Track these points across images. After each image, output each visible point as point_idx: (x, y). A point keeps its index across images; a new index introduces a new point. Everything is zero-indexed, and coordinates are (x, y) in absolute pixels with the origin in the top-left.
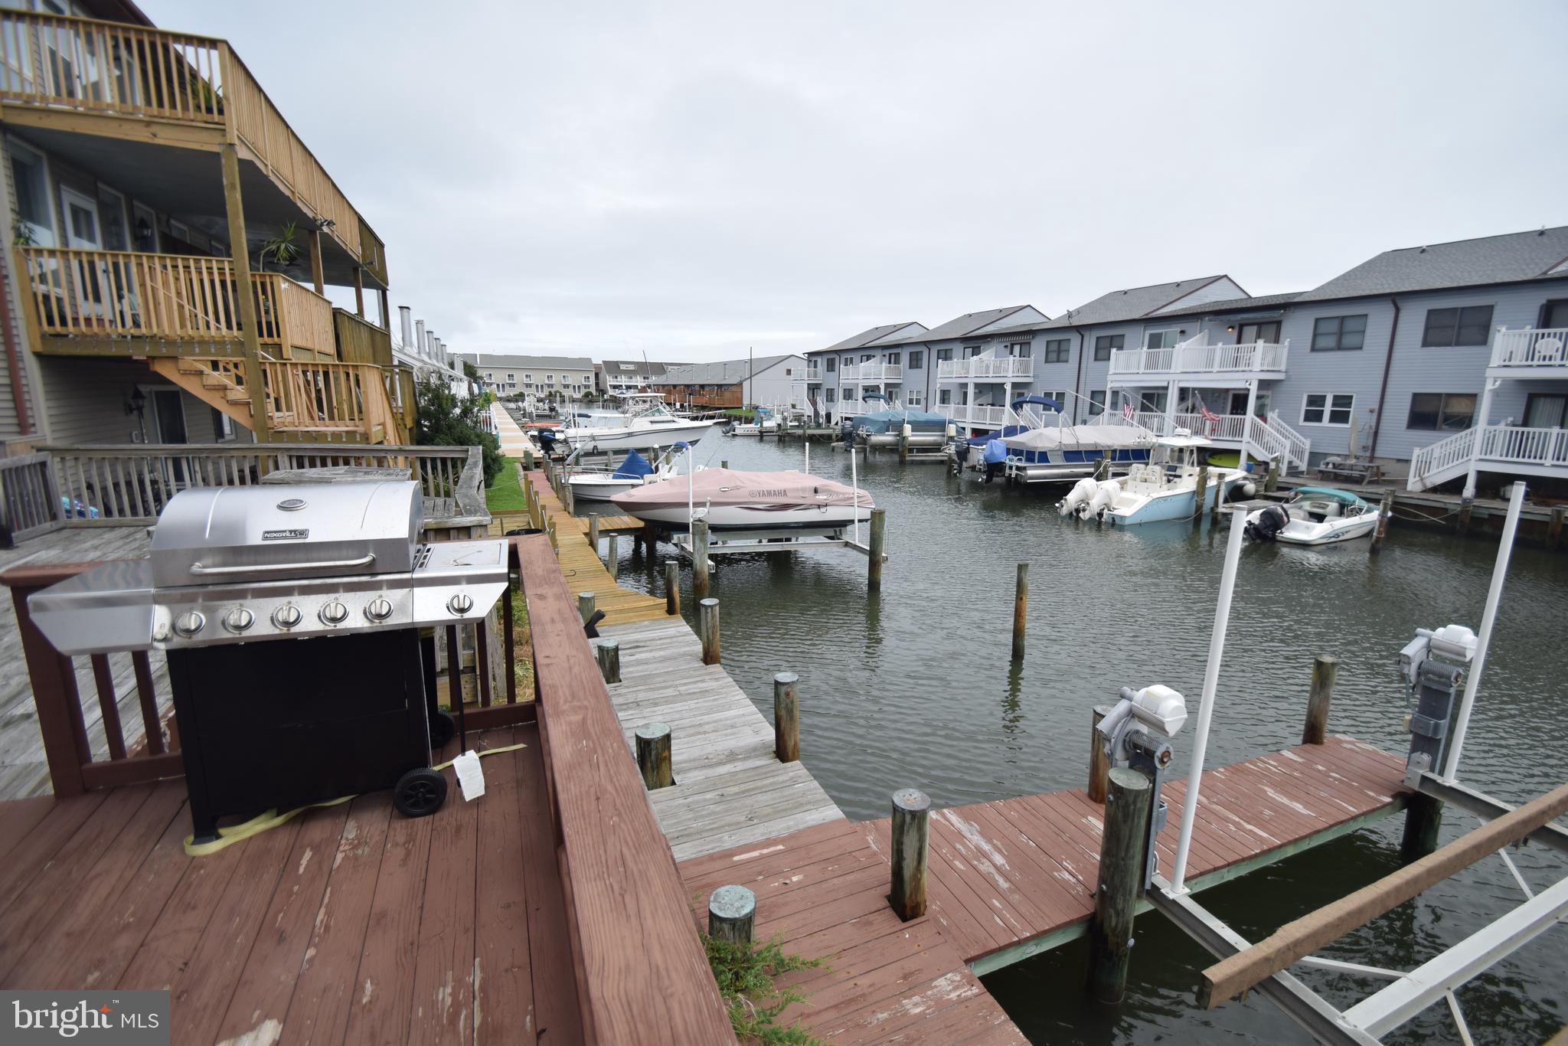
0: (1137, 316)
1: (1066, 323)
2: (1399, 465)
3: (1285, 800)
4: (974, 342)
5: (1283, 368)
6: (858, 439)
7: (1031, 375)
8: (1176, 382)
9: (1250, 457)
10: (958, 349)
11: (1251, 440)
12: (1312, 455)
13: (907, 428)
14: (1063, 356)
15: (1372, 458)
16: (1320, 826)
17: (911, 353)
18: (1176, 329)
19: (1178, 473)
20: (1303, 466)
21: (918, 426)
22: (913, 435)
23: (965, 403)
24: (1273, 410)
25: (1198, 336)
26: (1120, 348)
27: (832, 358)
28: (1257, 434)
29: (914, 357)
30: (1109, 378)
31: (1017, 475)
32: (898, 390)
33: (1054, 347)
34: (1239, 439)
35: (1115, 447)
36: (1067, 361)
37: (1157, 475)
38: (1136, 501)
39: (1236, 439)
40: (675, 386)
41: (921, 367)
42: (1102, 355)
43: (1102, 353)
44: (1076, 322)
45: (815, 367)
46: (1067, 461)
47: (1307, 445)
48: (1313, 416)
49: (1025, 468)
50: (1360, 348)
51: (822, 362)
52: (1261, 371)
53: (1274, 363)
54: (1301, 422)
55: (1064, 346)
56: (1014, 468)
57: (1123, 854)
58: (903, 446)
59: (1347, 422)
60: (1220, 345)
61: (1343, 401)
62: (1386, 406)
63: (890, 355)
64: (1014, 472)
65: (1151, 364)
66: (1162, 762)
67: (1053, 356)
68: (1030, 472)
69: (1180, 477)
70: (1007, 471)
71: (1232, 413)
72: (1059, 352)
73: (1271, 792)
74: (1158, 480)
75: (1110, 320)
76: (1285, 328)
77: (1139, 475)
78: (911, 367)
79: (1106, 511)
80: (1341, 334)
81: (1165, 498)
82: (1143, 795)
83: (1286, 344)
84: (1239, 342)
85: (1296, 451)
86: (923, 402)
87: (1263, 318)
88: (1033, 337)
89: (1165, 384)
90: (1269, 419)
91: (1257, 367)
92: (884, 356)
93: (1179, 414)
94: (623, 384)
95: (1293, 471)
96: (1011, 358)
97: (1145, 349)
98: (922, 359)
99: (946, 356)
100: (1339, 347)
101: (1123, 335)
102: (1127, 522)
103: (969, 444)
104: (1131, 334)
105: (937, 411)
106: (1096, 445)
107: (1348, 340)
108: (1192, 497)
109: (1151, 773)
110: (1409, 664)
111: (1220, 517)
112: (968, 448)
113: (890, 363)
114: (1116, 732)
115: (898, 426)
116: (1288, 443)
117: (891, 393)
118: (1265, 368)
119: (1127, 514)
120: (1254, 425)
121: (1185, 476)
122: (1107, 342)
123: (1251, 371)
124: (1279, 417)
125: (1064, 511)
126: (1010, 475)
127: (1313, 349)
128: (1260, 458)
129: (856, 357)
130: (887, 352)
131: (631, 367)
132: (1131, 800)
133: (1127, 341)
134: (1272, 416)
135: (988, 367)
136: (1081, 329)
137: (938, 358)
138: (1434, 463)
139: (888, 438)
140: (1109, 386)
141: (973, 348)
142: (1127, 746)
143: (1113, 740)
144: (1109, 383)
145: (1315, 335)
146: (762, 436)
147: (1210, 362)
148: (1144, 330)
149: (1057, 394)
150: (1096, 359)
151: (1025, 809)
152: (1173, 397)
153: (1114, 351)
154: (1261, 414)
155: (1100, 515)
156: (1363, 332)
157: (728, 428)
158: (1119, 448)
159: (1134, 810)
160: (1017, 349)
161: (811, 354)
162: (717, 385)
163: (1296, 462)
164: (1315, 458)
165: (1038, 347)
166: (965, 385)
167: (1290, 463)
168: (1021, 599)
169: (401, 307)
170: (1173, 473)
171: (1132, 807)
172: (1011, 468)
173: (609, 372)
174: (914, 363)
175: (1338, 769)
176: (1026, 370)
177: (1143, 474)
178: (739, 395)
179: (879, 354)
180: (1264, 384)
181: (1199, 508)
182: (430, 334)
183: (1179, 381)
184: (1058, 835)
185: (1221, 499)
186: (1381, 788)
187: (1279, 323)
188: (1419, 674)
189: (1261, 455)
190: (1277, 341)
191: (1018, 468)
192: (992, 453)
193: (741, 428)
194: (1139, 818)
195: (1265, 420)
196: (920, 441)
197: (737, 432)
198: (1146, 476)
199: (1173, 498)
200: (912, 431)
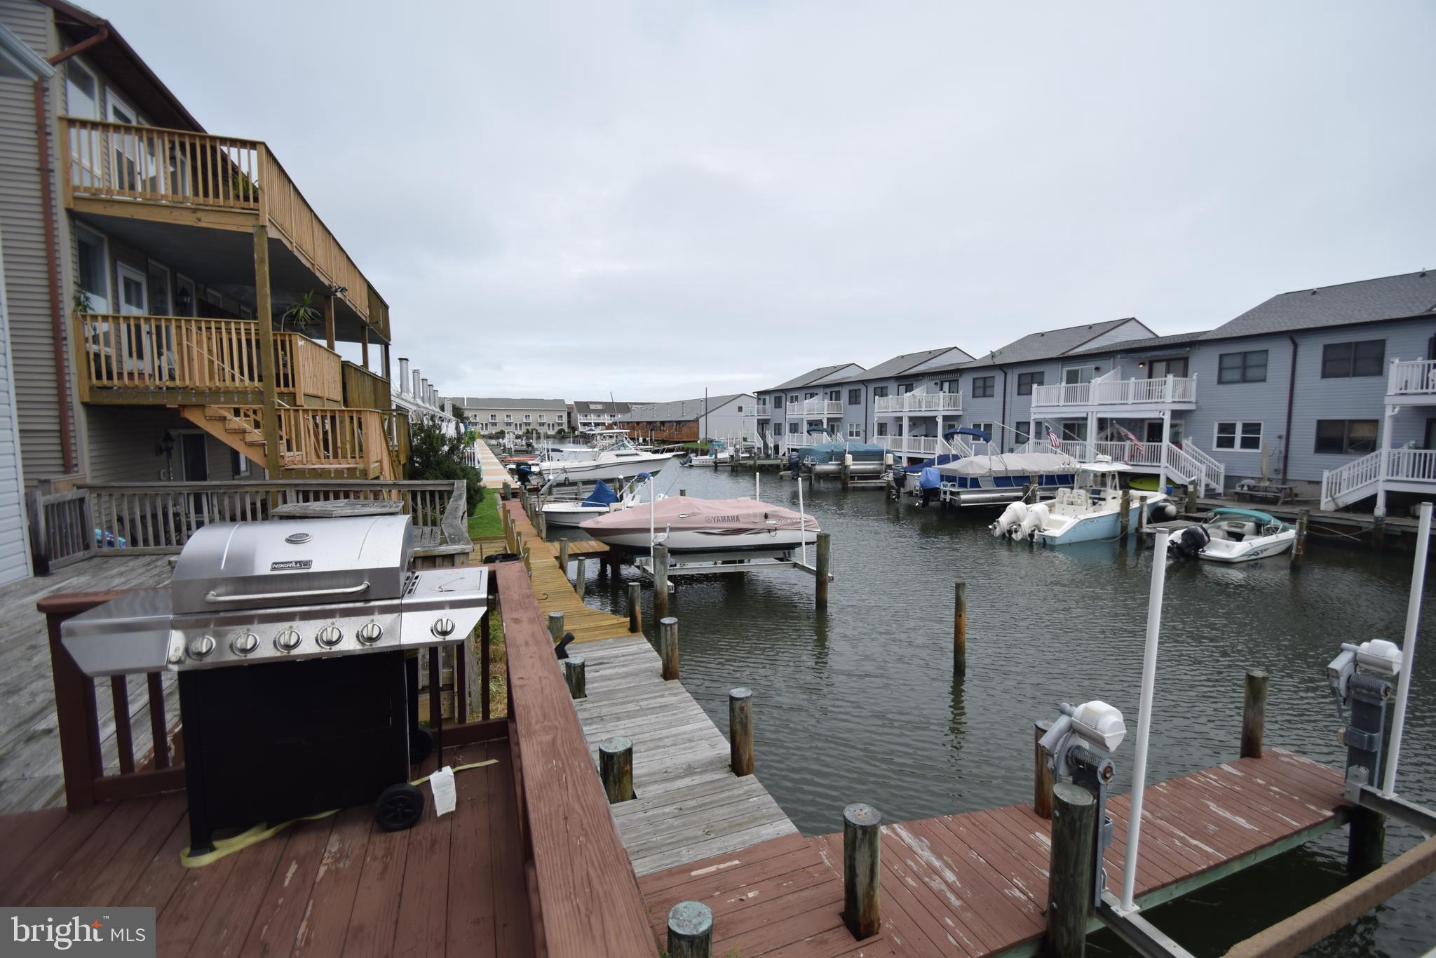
0: (1054, 355)
1: (990, 362)
2: (1311, 487)
3: (1227, 815)
4: (907, 381)
5: (1193, 399)
6: (804, 469)
7: (961, 408)
8: (1094, 413)
9: (1169, 480)
10: (892, 387)
11: (1168, 465)
12: (1227, 477)
13: (849, 458)
14: (988, 391)
15: (1284, 481)
16: (1265, 842)
17: (850, 391)
18: (1091, 366)
19: (1102, 495)
20: (1220, 489)
21: (858, 456)
22: (854, 464)
23: (901, 434)
24: (1187, 437)
25: (1112, 372)
26: (1041, 383)
27: (779, 396)
28: (1174, 460)
29: (853, 394)
30: (1032, 410)
31: (951, 499)
32: (839, 423)
33: (980, 383)
34: (1158, 464)
35: (1042, 473)
36: (992, 396)
37: (1083, 498)
38: (1063, 523)
39: (1155, 464)
40: (638, 423)
41: (859, 404)
42: (1024, 389)
43: (1023, 389)
44: (998, 361)
45: (764, 404)
46: (998, 486)
47: (1222, 469)
48: (1226, 442)
49: (958, 493)
50: (1264, 380)
51: (770, 401)
52: (1173, 402)
53: (1184, 395)
54: (1215, 448)
55: (989, 383)
56: (948, 493)
57: (1072, 871)
58: (845, 474)
59: (1257, 447)
60: (1133, 379)
61: (1253, 428)
62: (1294, 432)
63: (831, 393)
64: (948, 497)
65: (1070, 397)
66: (1105, 778)
67: (980, 391)
68: (963, 497)
69: (1104, 499)
70: (942, 496)
71: (1148, 441)
72: (985, 387)
73: (1213, 807)
74: (1084, 503)
75: (1029, 359)
76: (1193, 364)
77: (1065, 499)
78: (850, 403)
79: (1036, 532)
80: (1244, 368)
81: (1092, 520)
82: (1089, 812)
83: (1194, 377)
84: (1150, 376)
85: (1212, 475)
86: (862, 434)
87: (1170, 355)
88: (960, 375)
89: (1084, 415)
90: (1184, 445)
91: (1169, 399)
92: (826, 393)
93: (1099, 442)
94: (592, 422)
95: (1211, 493)
96: (941, 394)
97: (1064, 384)
98: (860, 396)
99: (882, 393)
100: (1244, 380)
101: (1043, 372)
102: (1057, 542)
103: (905, 472)
104: (1050, 372)
105: (876, 442)
106: (1023, 471)
107: (1251, 373)
108: (1117, 519)
109: (1095, 788)
110: (1338, 678)
111: (1144, 537)
112: (905, 476)
113: (831, 400)
114: (1058, 747)
115: (840, 456)
116: (1203, 468)
117: (833, 427)
118: (1177, 400)
119: (1057, 536)
120: (1170, 451)
121: (1109, 499)
122: (1028, 379)
123: (1163, 402)
124: (1193, 443)
125: (998, 532)
126: (945, 499)
127: (1220, 382)
128: (1178, 481)
129: (801, 395)
130: (828, 391)
131: (600, 407)
132: (1076, 816)
133: (1046, 378)
134: (1186, 442)
135: (920, 402)
136: (1004, 368)
137: (875, 395)
138: (1344, 485)
139: (831, 467)
140: (1032, 418)
141: (907, 385)
142: (1070, 762)
143: (1055, 756)
144: (1032, 415)
145: (1221, 370)
146: (716, 466)
147: (1125, 395)
148: (1062, 368)
149: (985, 425)
150: (1019, 394)
151: (973, 824)
152: (1092, 427)
153: (1035, 386)
154: (1176, 440)
155: (1031, 535)
156: (1265, 366)
157: (685, 460)
158: (1045, 474)
159: (1081, 825)
160: (946, 386)
161: (760, 393)
162: (676, 422)
163: (1213, 485)
164: (1230, 480)
165: (966, 384)
166: (900, 419)
167: (1207, 485)
168: (960, 616)
169: (400, 359)
170: (1098, 496)
171: (1078, 823)
172: (945, 493)
173: (580, 411)
174: (853, 399)
175: (1279, 783)
176: (956, 404)
177: (1069, 497)
178: (695, 430)
179: (821, 392)
180: (1176, 414)
181: (1124, 528)
182: (425, 382)
183: (1097, 412)
184: (1007, 851)
185: (1145, 521)
186: (1322, 801)
187: (1186, 360)
188: (1348, 688)
189: (1179, 478)
190: (1185, 375)
191: (952, 493)
192: (927, 480)
193: (697, 460)
194: (1085, 834)
195: (1180, 447)
196: (860, 469)
197: (694, 463)
198: (1072, 500)
199: (1099, 519)
200: (853, 460)
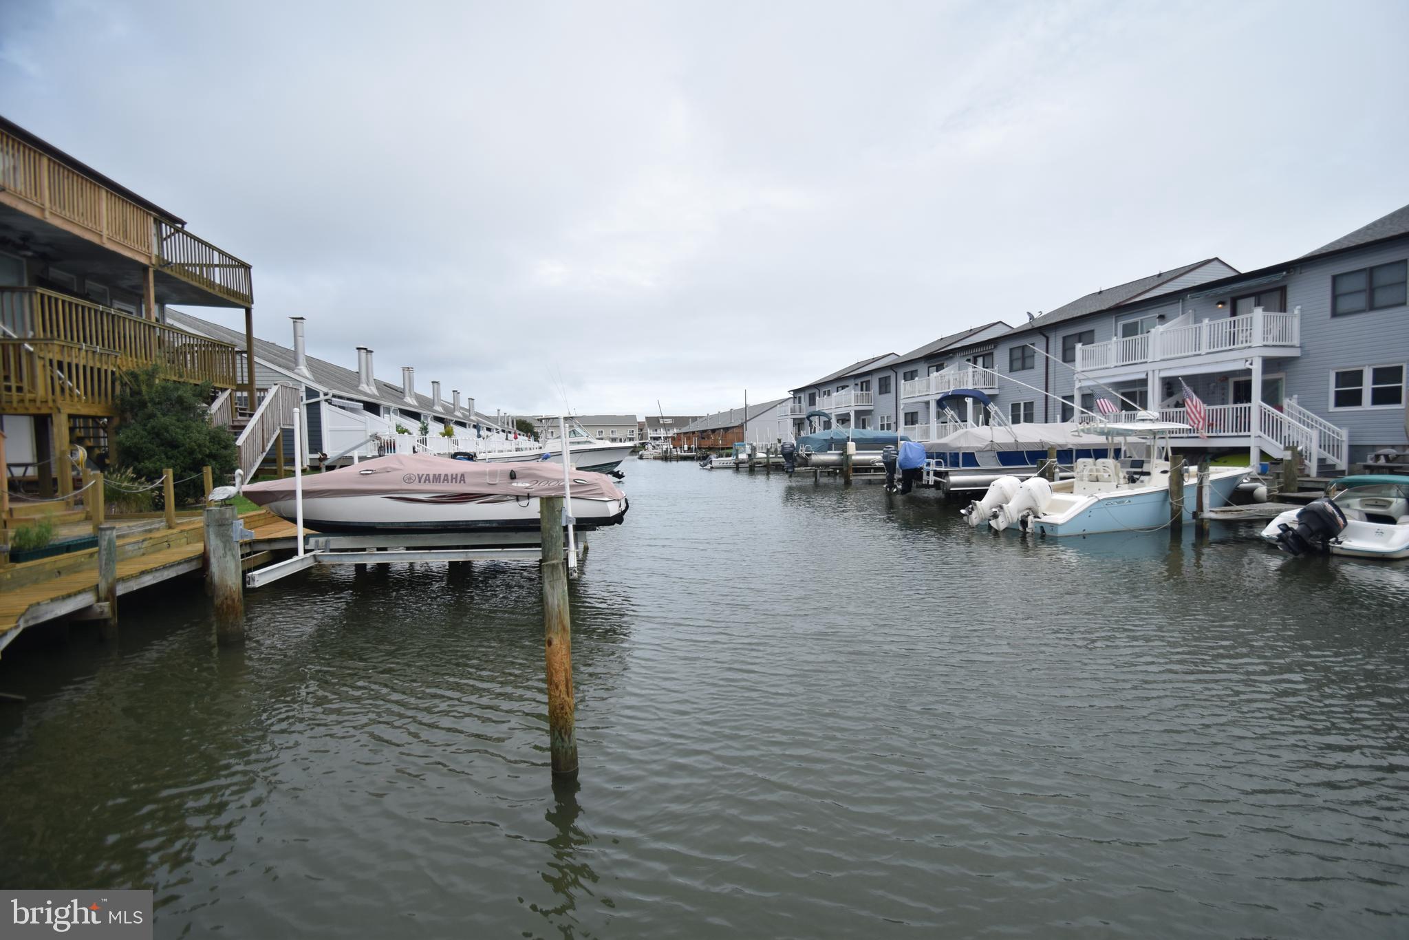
1: (1029, 327)
4: (936, 357)
5: (1296, 342)
7: (996, 386)
8: (1156, 372)
9: (1263, 455)
10: (922, 368)
11: (1262, 434)
12: (1353, 447)
13: (851, 447)
14: (1028, 362)
17: (880, 379)
18: (1154, 313)
19: (1145, 468)
21: (862, 444)
23: (928, 423)
24: (1290, 396)
25: (1181, 317)
26: (1086, 343)
27: (812, 392)
28: (1272, 427)
29: (883, 382)
30: (1078, 378)
31: (935, 481)
32: (869, 416)
33: (1018, 354)
34: (1247, 433)
35: (1070, 446)
36: (1033, 368)
37: (1111, 471)
38: (1073, 503)
39: (1243, 433)
40: (694, 433)
41: (890, 392)
42: (1070, 355)
43: (1067, 353)
45: (800, 402)
46: (1004, 464)
47: (1344, 437)
48: (1348, 398)
49: (946, 474)
51: (805, 397)
52: (1265, 346)
54: (1332, 408)
55: (1028, 352)
58: (848, 465)
59: (1398, 402)
60: (1206, 321)
61: (1391, 374)
63: (862, 383)
64: (932, 479)
65: (1129, 356)
67: (1018, 364)
68: (953, 479)
69: (1148, 474)
71: (1235, 402)
72: (1024, 358)
74: (1113, 477)
76: (1295, 294)
77: (1086, 473)
78: (880, 393)
79: (1031, 518)
80: (1371, 290)
81: (1120, 500)
83: (1296, 312)
84: (1233, 315)
85: (1329, 445)
86: (893, 426)
87: (1260, 285)
88: (995, 347)
89: (1143, 376)
90: (1285, 407)
91: (1257, 340)
92: (856, 385)
93: (1165, 410)
94: (662, 436)
95: (1327, 469)
96: (974, 370)
97: (1119, 339)
98: (890, 382)
99: (910, 376)
100: (1372, 307)
101: (1092, 331)
102: (1061, 532)
104: (1102, 326)
106: (1041, 443)
107: (1382, 297)
108: (1165, 500)
111: (1207, 526)
113: (862, 390)
116: (1314, 434)
117: (864, 421)
118: (1270, 342)
119: (1059, 522)
120: (1264, 416)
121: (1156, 473)
122: (1071, 341)
123: (1250, 347)
124: (1299, 403)
125: (974, 519)
127: (1335, 314)
128: (1278, 455)
129: (832, 388)
130: (859, 381)
131: (669, 421)
133: (1097, 335)
134: (1292, 402)
135: (949, 382)
136: (1044, 330)
137: (905, 380)
139: (832, 456)
140: (1078, 385)
141: (938, 365)
144: (1077, 382)
145: (1335, 298)
146: (737, 468)
147: (1198, 346)
148: (1116, 322)
149: (1025, 403)
150: (1063, 358)
152: (1154, 391)
153: (1080, 348)
154: (1272, 400)
155: (1024, 522)
158: (1074, 448)
160: (980, 360)
161: (796, 391)
162: (724, 429)
164: (1358, 451)
165: (1002, 356)
166: (928, 403)
167: (1321, 460)
170: (1139, 470)
173: (650, 426)
174: (884, 389)
176: (991, 381)
177: (1091, 470)
178: (741, 435)
179: (851, 383)
180: (1270, 364)
181: (1174, 511)
183: (1160, 370)
185: (1206, 501)
187: (1284, 288)
189: (1278, 452)
190: (1283, 308)
191: (937, 474)
192: (907, 458)
195: (1281, 409)
196: (864, 460)
198: (1095, 474)
199: (1131, 499)
200: (857, 449)
